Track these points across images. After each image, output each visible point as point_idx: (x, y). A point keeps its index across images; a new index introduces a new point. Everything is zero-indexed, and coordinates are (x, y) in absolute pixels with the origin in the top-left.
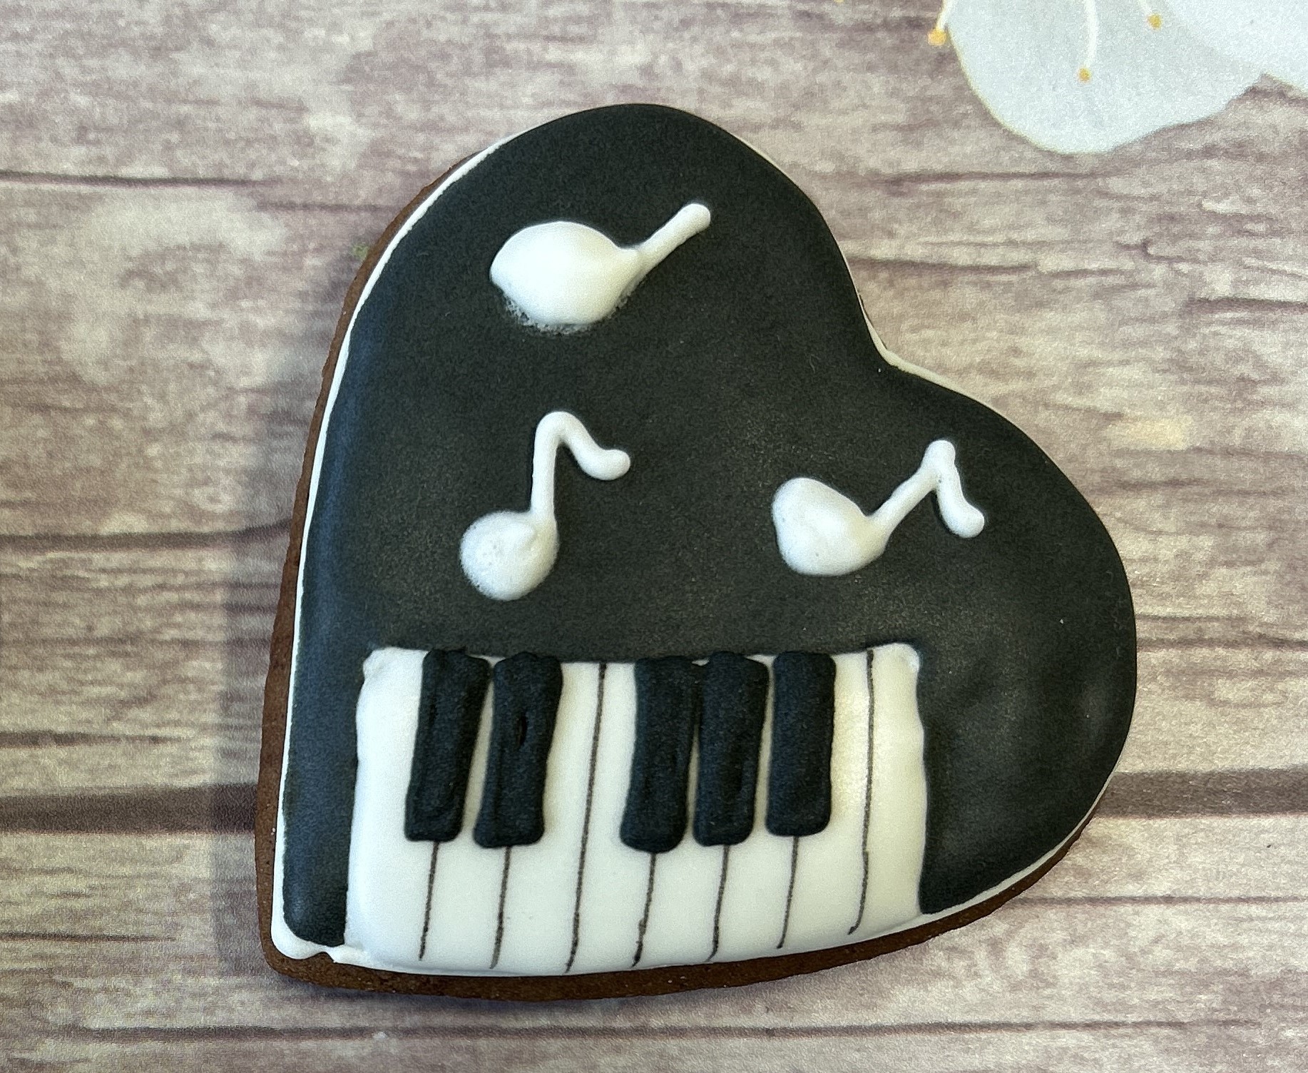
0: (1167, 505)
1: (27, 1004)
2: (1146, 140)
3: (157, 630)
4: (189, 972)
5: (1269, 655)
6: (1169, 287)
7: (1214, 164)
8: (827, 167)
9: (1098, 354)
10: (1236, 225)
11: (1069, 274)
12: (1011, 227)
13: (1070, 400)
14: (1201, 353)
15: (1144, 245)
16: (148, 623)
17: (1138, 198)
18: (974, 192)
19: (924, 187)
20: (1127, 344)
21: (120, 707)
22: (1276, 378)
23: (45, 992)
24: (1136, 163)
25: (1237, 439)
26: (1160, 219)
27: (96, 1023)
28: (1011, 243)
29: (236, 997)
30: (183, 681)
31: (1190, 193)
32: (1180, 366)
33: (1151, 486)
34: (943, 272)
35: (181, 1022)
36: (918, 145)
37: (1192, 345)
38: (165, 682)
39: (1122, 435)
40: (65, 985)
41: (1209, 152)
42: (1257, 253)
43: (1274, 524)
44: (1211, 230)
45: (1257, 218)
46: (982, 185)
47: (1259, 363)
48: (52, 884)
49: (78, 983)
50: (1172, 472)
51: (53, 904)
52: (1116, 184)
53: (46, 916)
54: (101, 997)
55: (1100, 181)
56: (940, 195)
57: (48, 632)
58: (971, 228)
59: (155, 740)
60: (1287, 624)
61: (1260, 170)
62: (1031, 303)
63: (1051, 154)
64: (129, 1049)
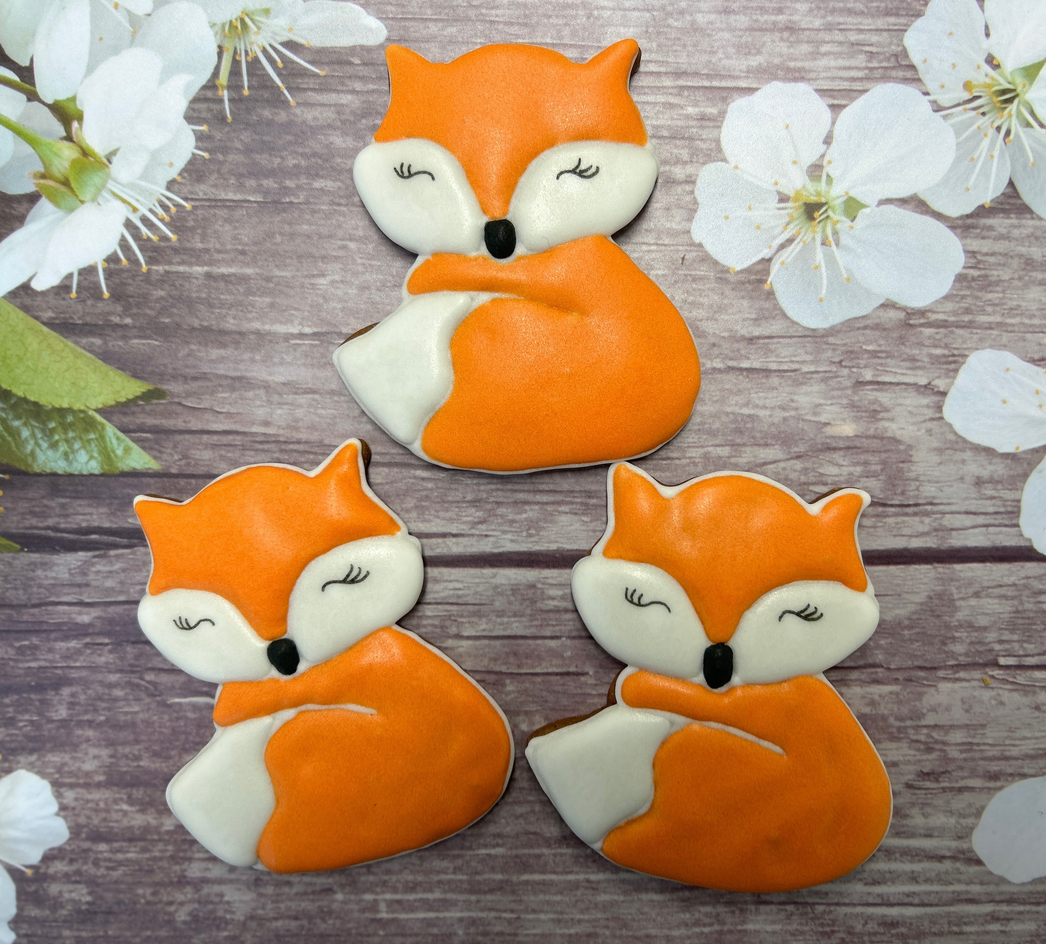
0: (845, 456)
1: (442, 627)
2: (843, 324)
3: (488, 498)
4: (498, 616)
5: (881, 509)
6: (849, 377)
7: (868, 332)
8: (726, 334)
9: (822, 401)
10: (874, 354)
11: (812, 373)
12: (791, 356)
13: (813, 419)
14: (860, 401)
15: (840, 362)
16: (485, 496)
17: (838, 345)
18: (779, 343)
19: (761, 341)
20: (833, 397)
21: (474, 524)
22: (887, 410)
23: (448, 623)
24: (838, 332)
25: (871, 432)
26: (847, 352)
27: (466, 634)
28: (792, 362)
29: (515, 625)
30: (496, 515)
31: (858, 342)
32: (853, 406)
33: (840, 449)
34: (767, 372)
35: (494, 634)
36: (759, 325)
37: (856, 398)
38: (490, 516)
39: (829, 431)
40: (455, 621)
41: (865, 328)
42: (881, 365)
43: (884, 463)
44: (866, 356)
45: (882, 352)
46: (782, 340)
47: (881, 405)
48: (451, 585)
49: (460, 620)
50: (847, 444)
51: (451, 592)
52: (831, 340)
53: (449, 596)
54: (467, 625)
55: (825, 339)
56: (766, 344)
57: (450, 499)
58: (777, 356)
59: (486, 536)
60: (887, 498)
61: (884, 334)
62: (798, 383)
63: (808, 329)
64: (478, 643)
